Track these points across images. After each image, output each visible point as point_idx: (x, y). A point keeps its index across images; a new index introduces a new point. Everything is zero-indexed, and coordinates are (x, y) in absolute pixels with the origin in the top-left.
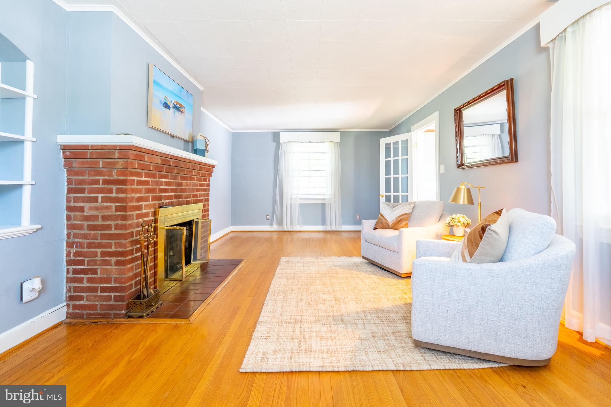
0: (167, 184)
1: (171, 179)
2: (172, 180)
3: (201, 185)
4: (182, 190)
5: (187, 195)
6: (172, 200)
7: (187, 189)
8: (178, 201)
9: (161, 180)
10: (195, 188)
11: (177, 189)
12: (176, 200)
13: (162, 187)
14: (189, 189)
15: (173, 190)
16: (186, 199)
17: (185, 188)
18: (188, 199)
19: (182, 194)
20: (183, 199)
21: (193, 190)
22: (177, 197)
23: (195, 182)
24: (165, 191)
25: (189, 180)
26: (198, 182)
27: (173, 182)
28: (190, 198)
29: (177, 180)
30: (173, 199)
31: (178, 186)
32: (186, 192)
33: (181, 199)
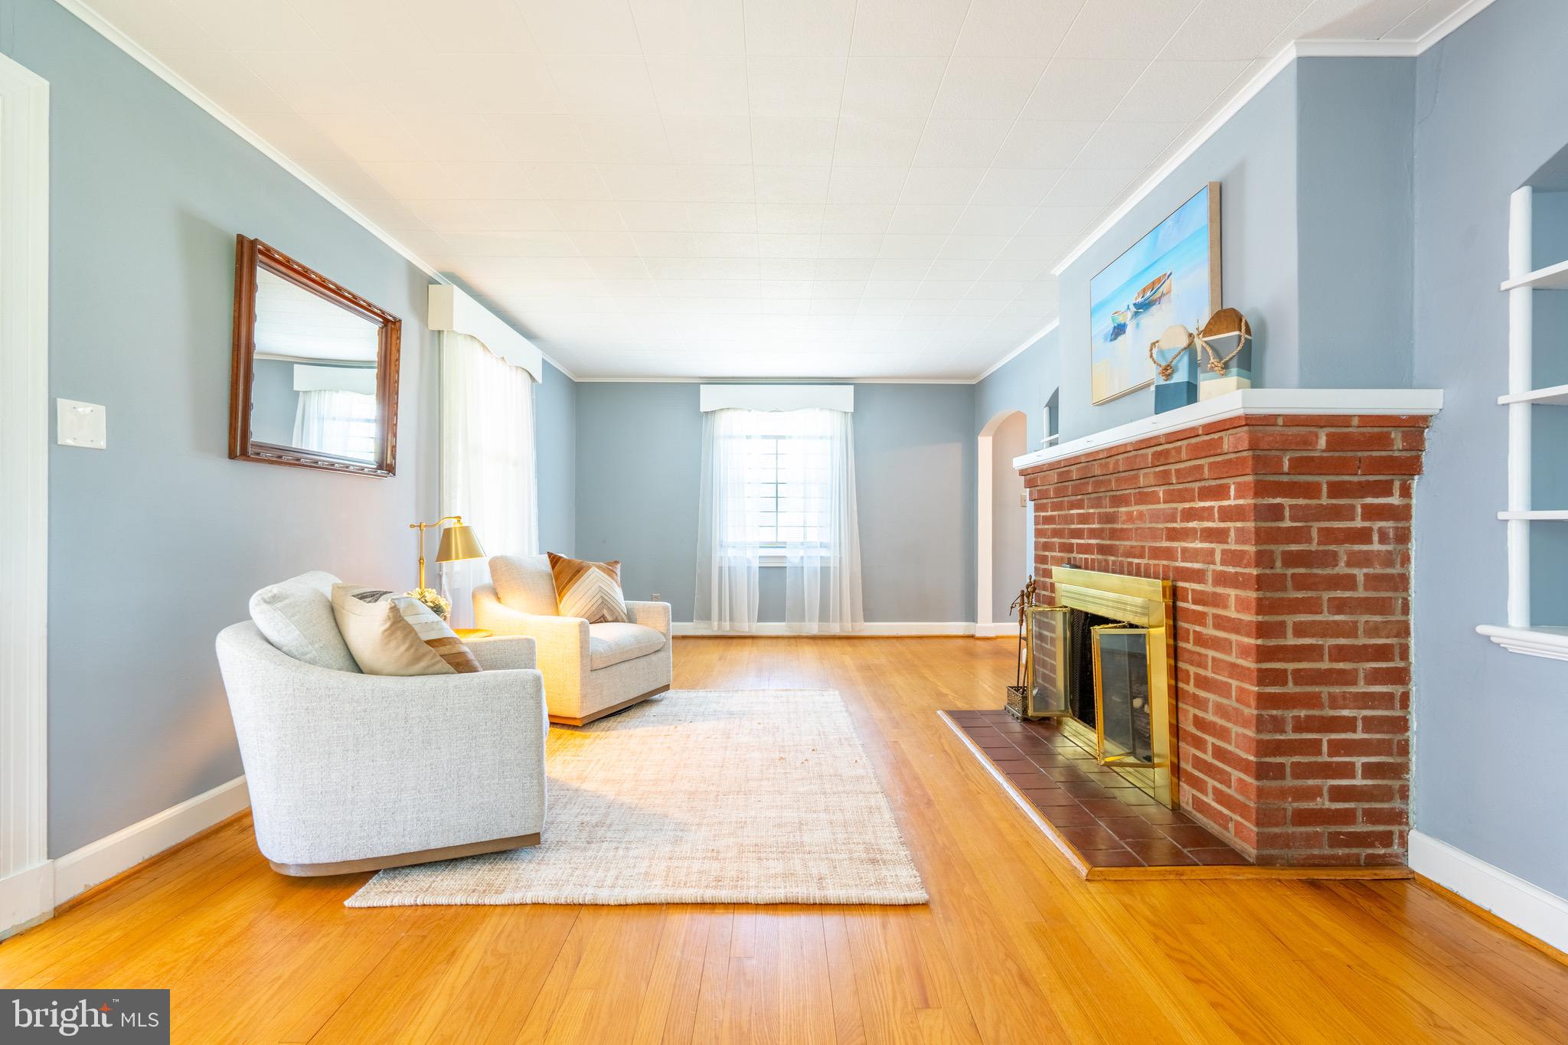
0: (1083, 518)
1: (1088, 508)
2: (1091, 511)
3: (1190, 515)
4: (1114, 534)
5: (1132, 547)
6: (1093, 557)
7: (1131, 529)
8: (1107, 561)
9: (1072, 512)
10: (1161, 526)
11: (1102, 530)
12: (1100, 557)
13: (1073, 526)
14: (1136, 529)
15: (1093, 533)
16: (1129, 560)
17: (1125, 526)
18: (1136, 561)
19: (1117, 543)
20: (1120, 559)
21: (1154, 534)
22: (1103, 550)
23: (1162, 506)
24: (1077, 534)
25: (1135, 504)
26: (1174, 505)
27: (1094, 514)
28: (1142, 556)
29: (1101, 507)
30: (1093, 553)
31: (1106, 523)
32: (1128, 539)
33: (1112, 555)
